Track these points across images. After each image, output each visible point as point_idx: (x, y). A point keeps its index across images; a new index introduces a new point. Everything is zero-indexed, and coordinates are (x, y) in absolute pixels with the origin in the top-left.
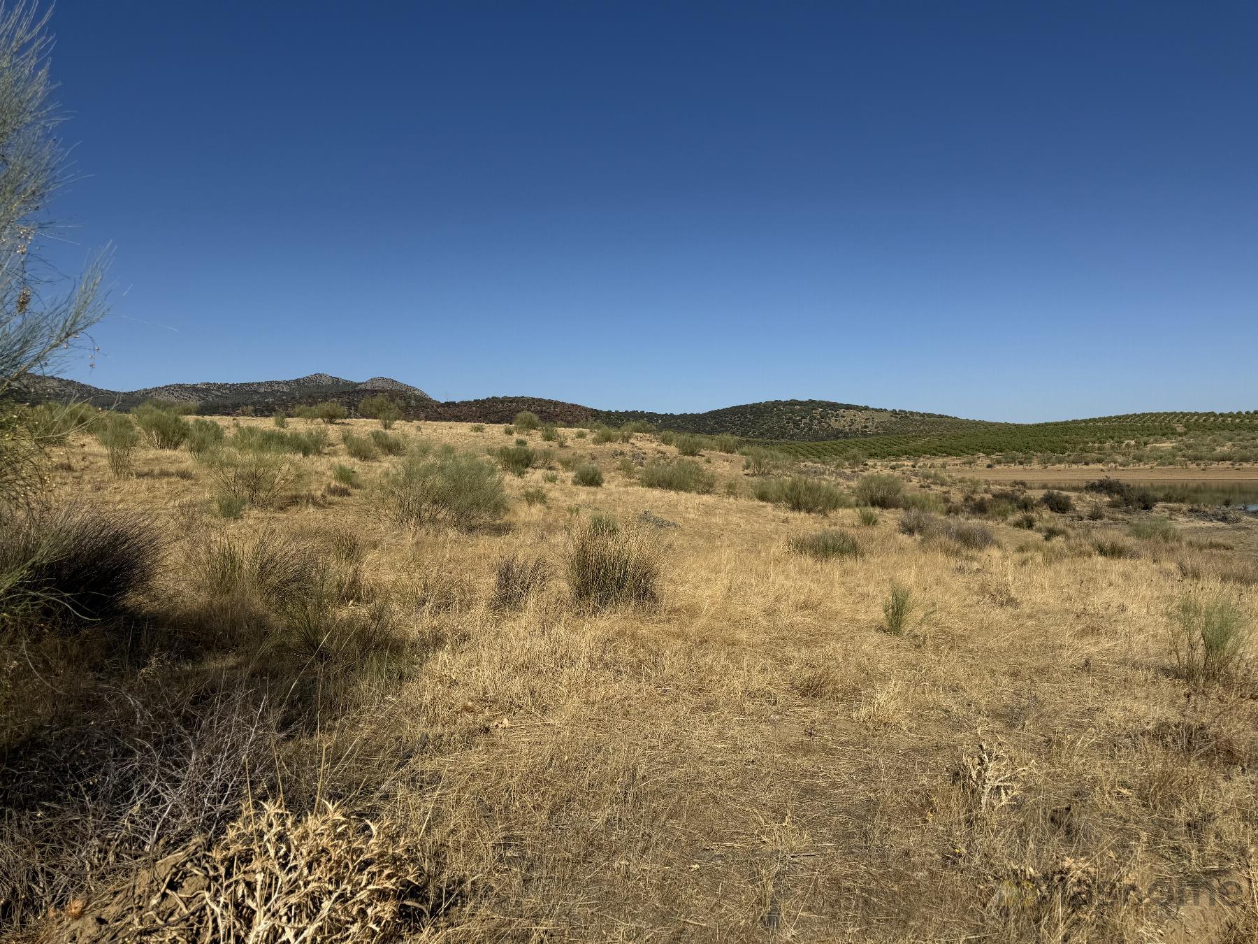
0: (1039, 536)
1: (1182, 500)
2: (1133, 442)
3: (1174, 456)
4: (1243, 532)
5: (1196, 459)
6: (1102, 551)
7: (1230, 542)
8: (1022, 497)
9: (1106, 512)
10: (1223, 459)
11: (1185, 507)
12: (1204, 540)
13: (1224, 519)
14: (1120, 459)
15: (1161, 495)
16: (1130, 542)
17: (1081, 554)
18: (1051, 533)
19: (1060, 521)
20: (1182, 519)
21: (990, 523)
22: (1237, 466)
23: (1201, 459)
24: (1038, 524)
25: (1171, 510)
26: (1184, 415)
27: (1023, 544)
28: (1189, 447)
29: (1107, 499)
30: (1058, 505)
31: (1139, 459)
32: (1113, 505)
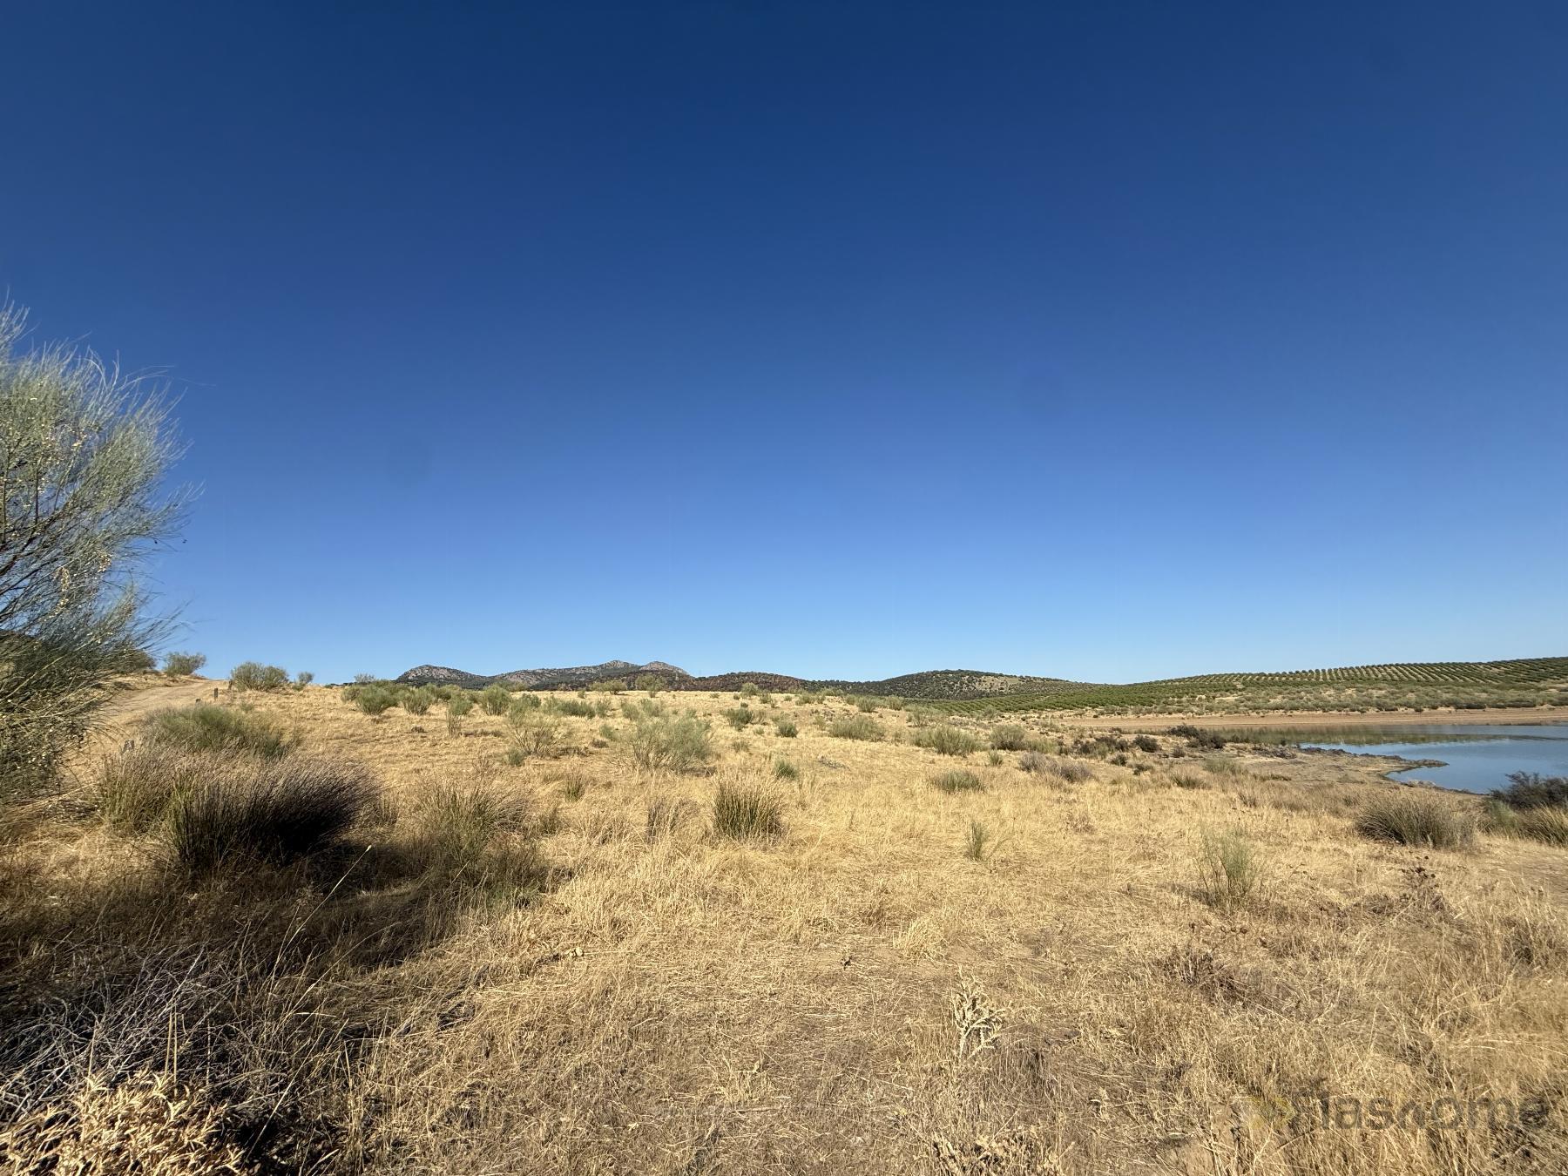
0: (1131, 771)
1: (1247, 741)
2: (1204, 697)
3: (1238, 707)
4: (1299, 766)
5: (1255, 709)
6: (1180, 784)
7: (1287, 775)
8: (1118, 740)
9: (1186, 750)
10: (1277, 708)
11: (1249, 746)
12: (1265, 772)
13: (1282, 756)
14: (1196, 709)
15: (1229, 737)
16: (1203, 775)
17: (1162, 785)
18: (1140, 769)
19: (1149, 759)
20: (1248, 756)
21: (1093, 761)
22: (1289, 713)
23: (1259, 708)
24: (1130, 761)
25: (1238, 748)
26: (1241, 675)
27: (1115, 778)
28: (1249, 699)
29: (1186, 741)
30: (1149, 747)
31: (1211, 709)
32: (1191, 746)
